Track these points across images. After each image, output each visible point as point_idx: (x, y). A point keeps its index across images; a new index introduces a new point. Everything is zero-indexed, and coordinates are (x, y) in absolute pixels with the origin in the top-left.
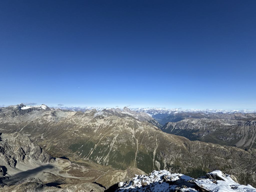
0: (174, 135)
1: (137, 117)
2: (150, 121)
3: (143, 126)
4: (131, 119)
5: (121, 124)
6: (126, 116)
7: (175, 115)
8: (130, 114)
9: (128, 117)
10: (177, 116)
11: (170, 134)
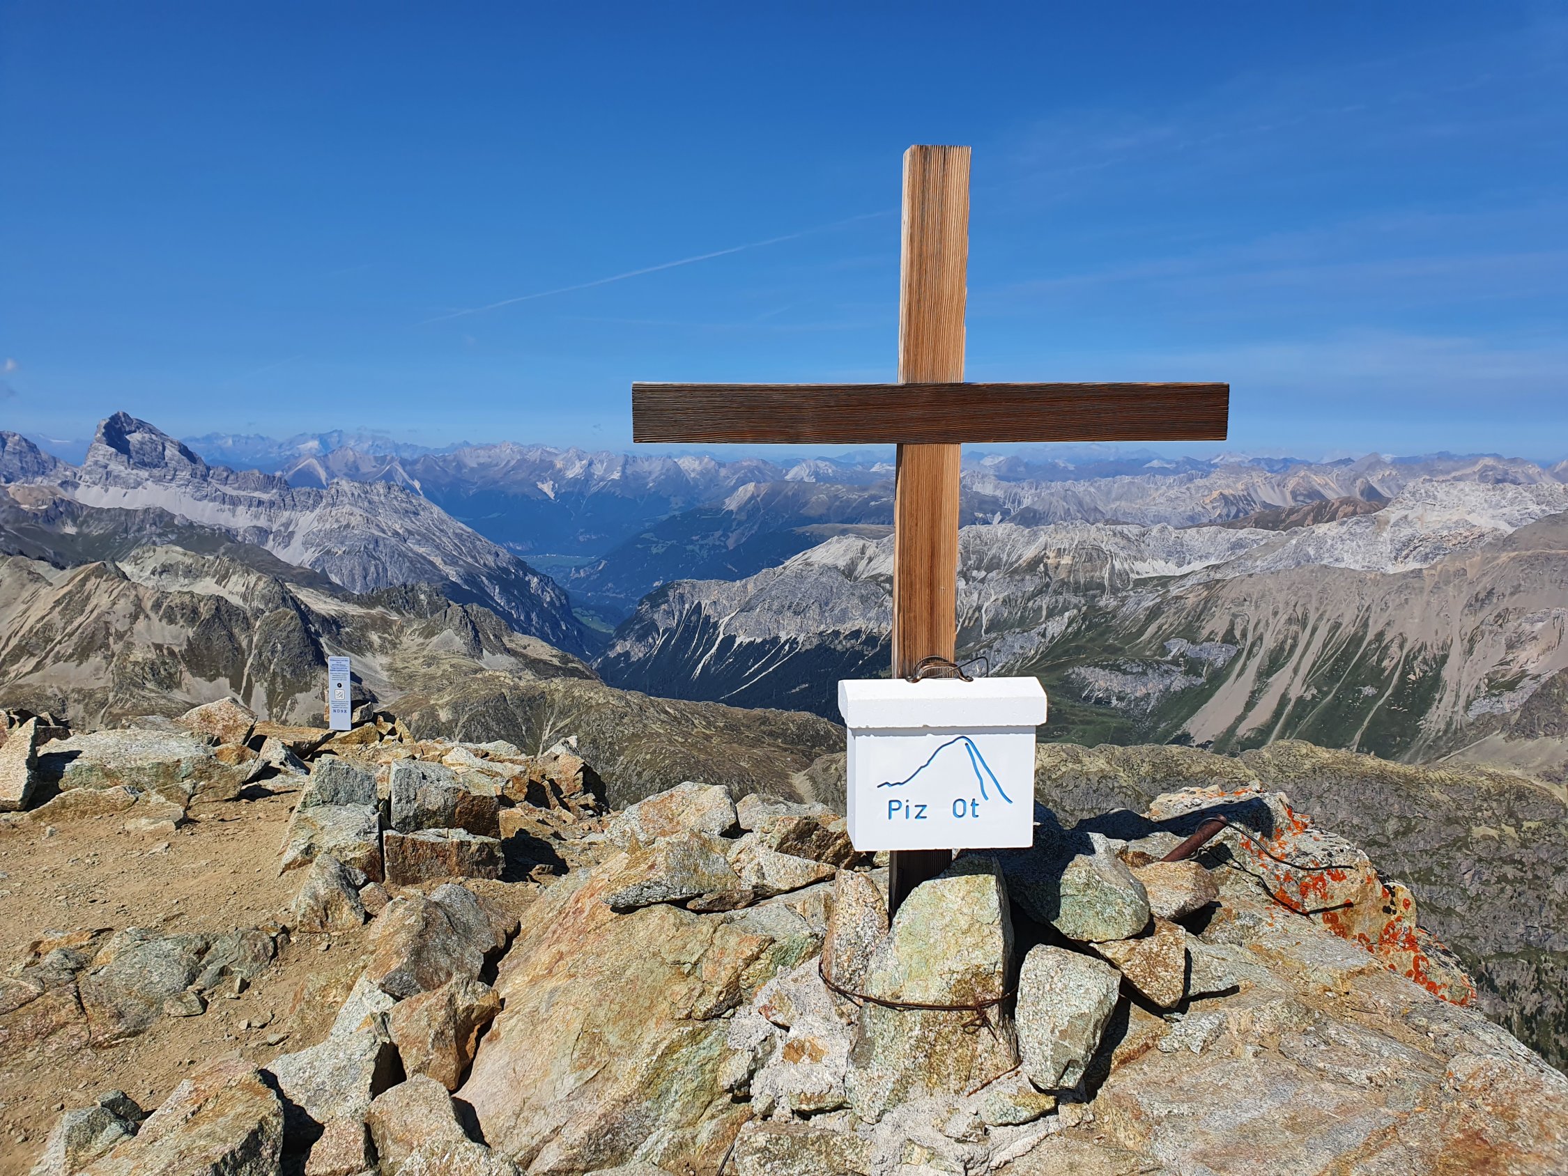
0: (723, 707)
1: (297, 541)
2: (471, 578)
3: (383, 650)
4: (223, 578)
5: (67, 648)
6: (136, 542)
7: (740, 509)
8: (206, 513)
9: (176, 554)
10: (756, 509)
11: (682, 704)
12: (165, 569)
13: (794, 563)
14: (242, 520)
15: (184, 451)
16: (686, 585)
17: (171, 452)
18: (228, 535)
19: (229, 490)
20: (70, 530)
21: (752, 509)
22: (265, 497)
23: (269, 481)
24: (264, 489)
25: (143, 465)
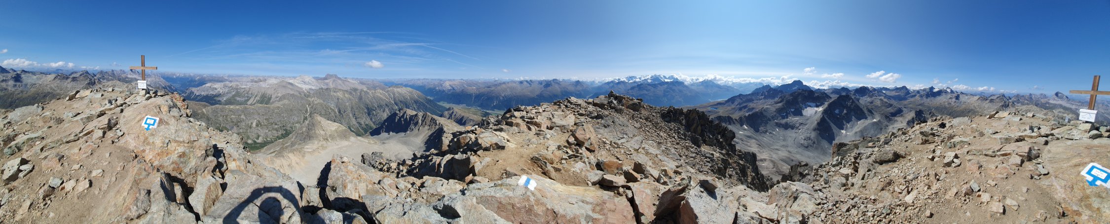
12: (1059, 112)
13: (204, 86)
14: (1073, 107)
15: (1067, 97)
16: (190, 88)
17: (1064, 97)
18: (1071, 109)
19: (1072, 103)
20: (1048, 105)
21: (199, 80)
22: (1078, 104)
23: (1080, 102)
24: (1079, 103)
25: (1060, 98)
